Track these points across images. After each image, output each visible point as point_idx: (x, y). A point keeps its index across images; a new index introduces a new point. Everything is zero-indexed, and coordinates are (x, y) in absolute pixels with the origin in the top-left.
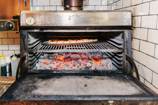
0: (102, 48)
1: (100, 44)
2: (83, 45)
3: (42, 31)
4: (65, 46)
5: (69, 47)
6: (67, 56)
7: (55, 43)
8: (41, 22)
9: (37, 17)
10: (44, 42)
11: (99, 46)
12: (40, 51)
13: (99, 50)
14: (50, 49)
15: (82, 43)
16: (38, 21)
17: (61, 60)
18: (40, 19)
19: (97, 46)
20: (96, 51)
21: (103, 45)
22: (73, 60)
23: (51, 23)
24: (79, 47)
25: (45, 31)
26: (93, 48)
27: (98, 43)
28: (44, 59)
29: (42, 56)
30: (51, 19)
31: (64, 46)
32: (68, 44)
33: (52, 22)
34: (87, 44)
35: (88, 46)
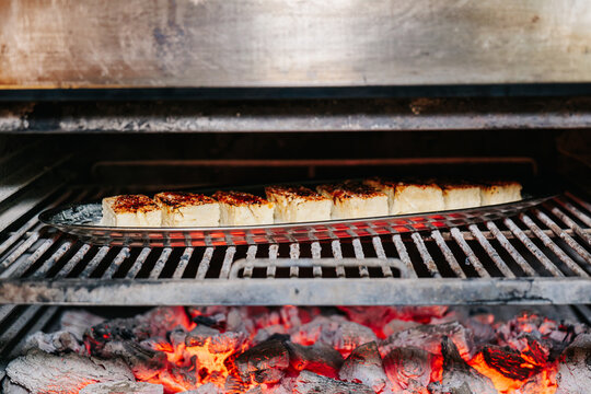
0: (549, 265)
1: (543, 226)
2: (397, 239)
3: (43, 128)
4: (241, 252)
5: (273, 261)
6: (262, 336)
7: (150, 219)
8: (42, 56)
9: (13, 19)
10: (67, 214)
11: (533, 248)
12: (25, 296)
13: (522, 285)
14: (110, 272)
15: (381, 223)
16: (20, 45)
17: (204, 373)
18: (31, 29)
19: (510, 248)
20: (494, 295)
21: (564, 234)
22: (304, 376)
23: (121, 62)
24: (360, 259)
25: (67, 126)
26: (477, 264)
27: (527, 220)
28: (56, 362)
29: (37, 337)
30: (125, 31)
31: (231, 251)
32: (259, 232)
33: (130, 57)
34: (427, 224)
35: (432, 247)
